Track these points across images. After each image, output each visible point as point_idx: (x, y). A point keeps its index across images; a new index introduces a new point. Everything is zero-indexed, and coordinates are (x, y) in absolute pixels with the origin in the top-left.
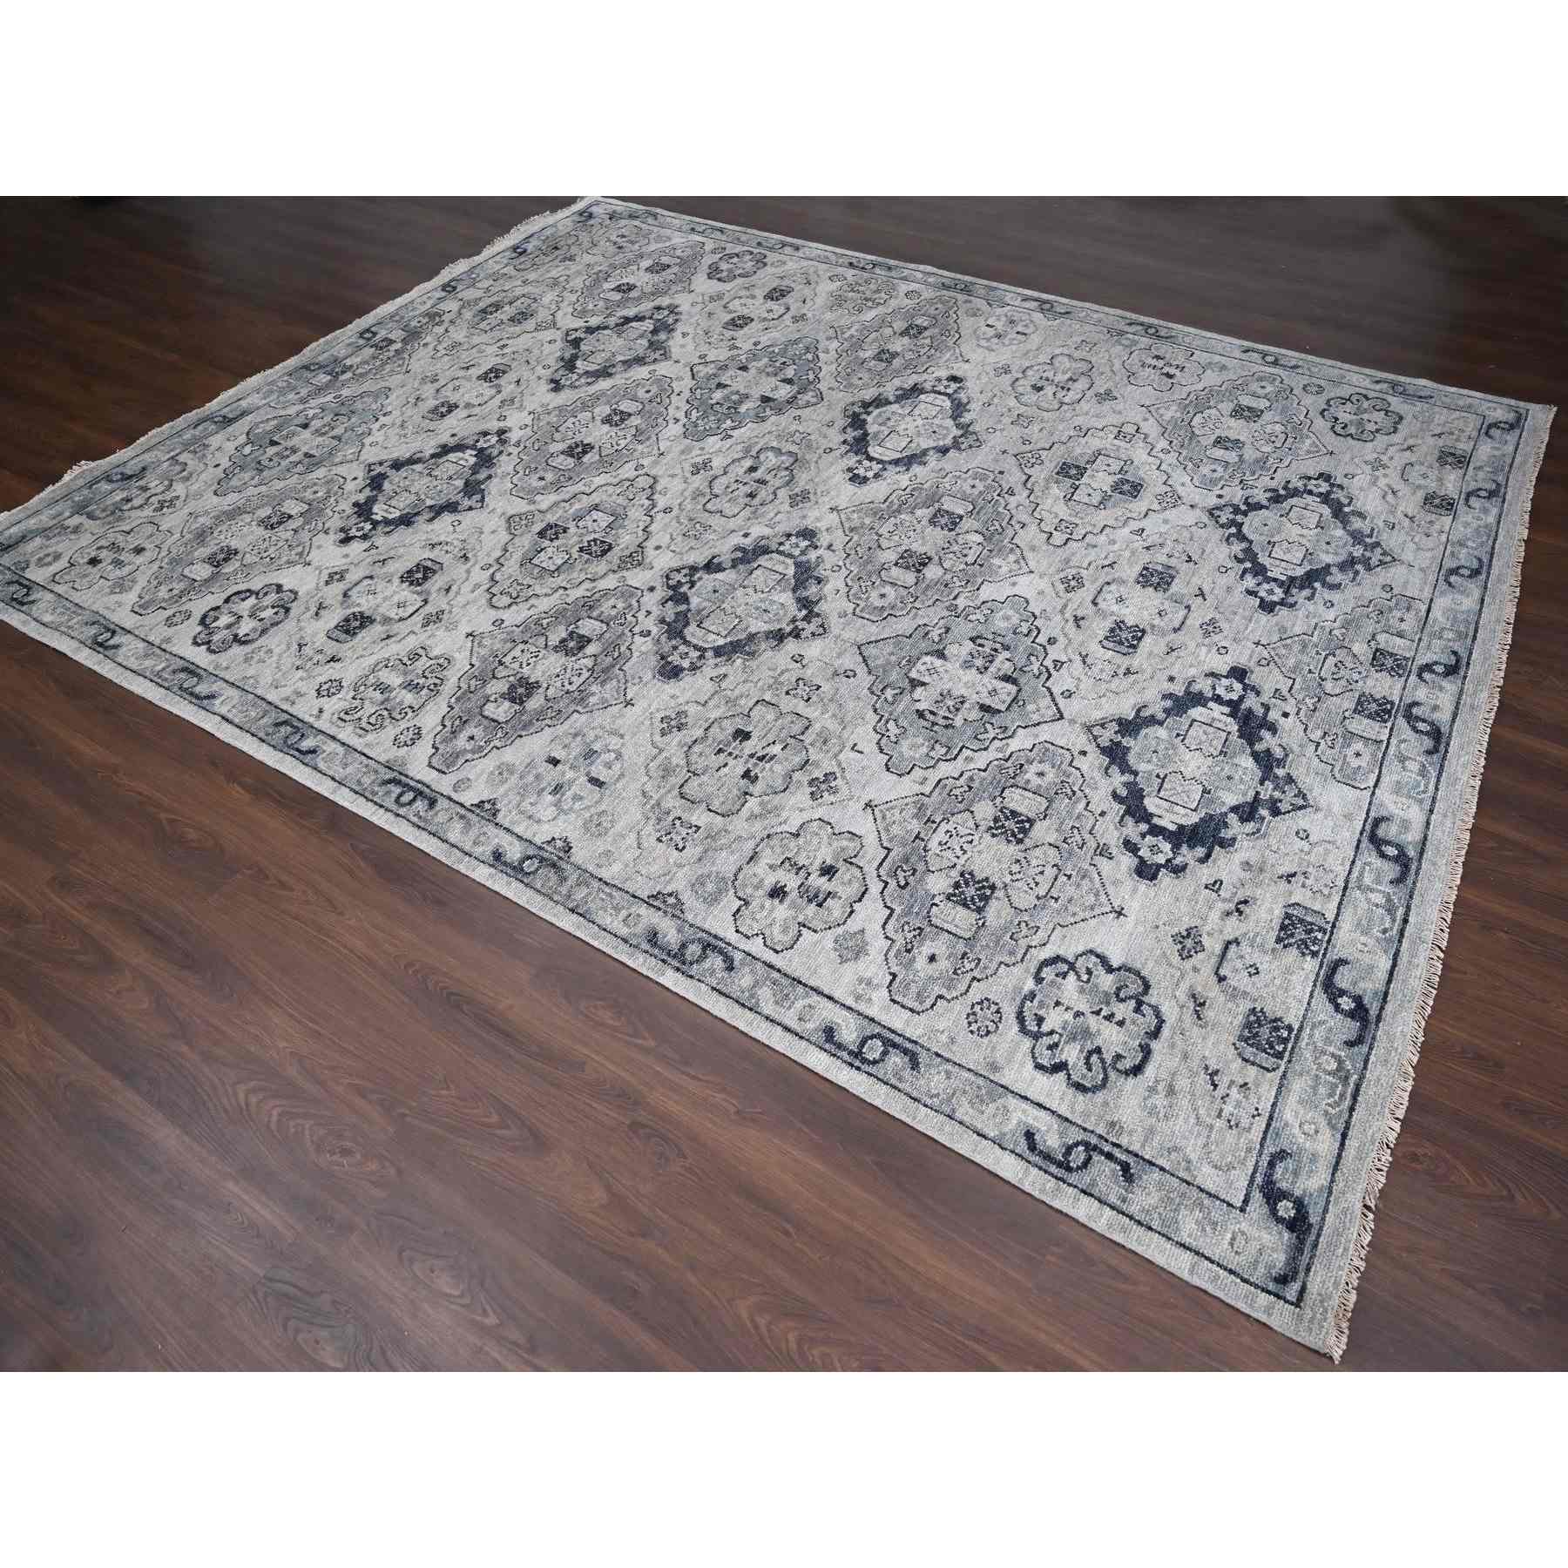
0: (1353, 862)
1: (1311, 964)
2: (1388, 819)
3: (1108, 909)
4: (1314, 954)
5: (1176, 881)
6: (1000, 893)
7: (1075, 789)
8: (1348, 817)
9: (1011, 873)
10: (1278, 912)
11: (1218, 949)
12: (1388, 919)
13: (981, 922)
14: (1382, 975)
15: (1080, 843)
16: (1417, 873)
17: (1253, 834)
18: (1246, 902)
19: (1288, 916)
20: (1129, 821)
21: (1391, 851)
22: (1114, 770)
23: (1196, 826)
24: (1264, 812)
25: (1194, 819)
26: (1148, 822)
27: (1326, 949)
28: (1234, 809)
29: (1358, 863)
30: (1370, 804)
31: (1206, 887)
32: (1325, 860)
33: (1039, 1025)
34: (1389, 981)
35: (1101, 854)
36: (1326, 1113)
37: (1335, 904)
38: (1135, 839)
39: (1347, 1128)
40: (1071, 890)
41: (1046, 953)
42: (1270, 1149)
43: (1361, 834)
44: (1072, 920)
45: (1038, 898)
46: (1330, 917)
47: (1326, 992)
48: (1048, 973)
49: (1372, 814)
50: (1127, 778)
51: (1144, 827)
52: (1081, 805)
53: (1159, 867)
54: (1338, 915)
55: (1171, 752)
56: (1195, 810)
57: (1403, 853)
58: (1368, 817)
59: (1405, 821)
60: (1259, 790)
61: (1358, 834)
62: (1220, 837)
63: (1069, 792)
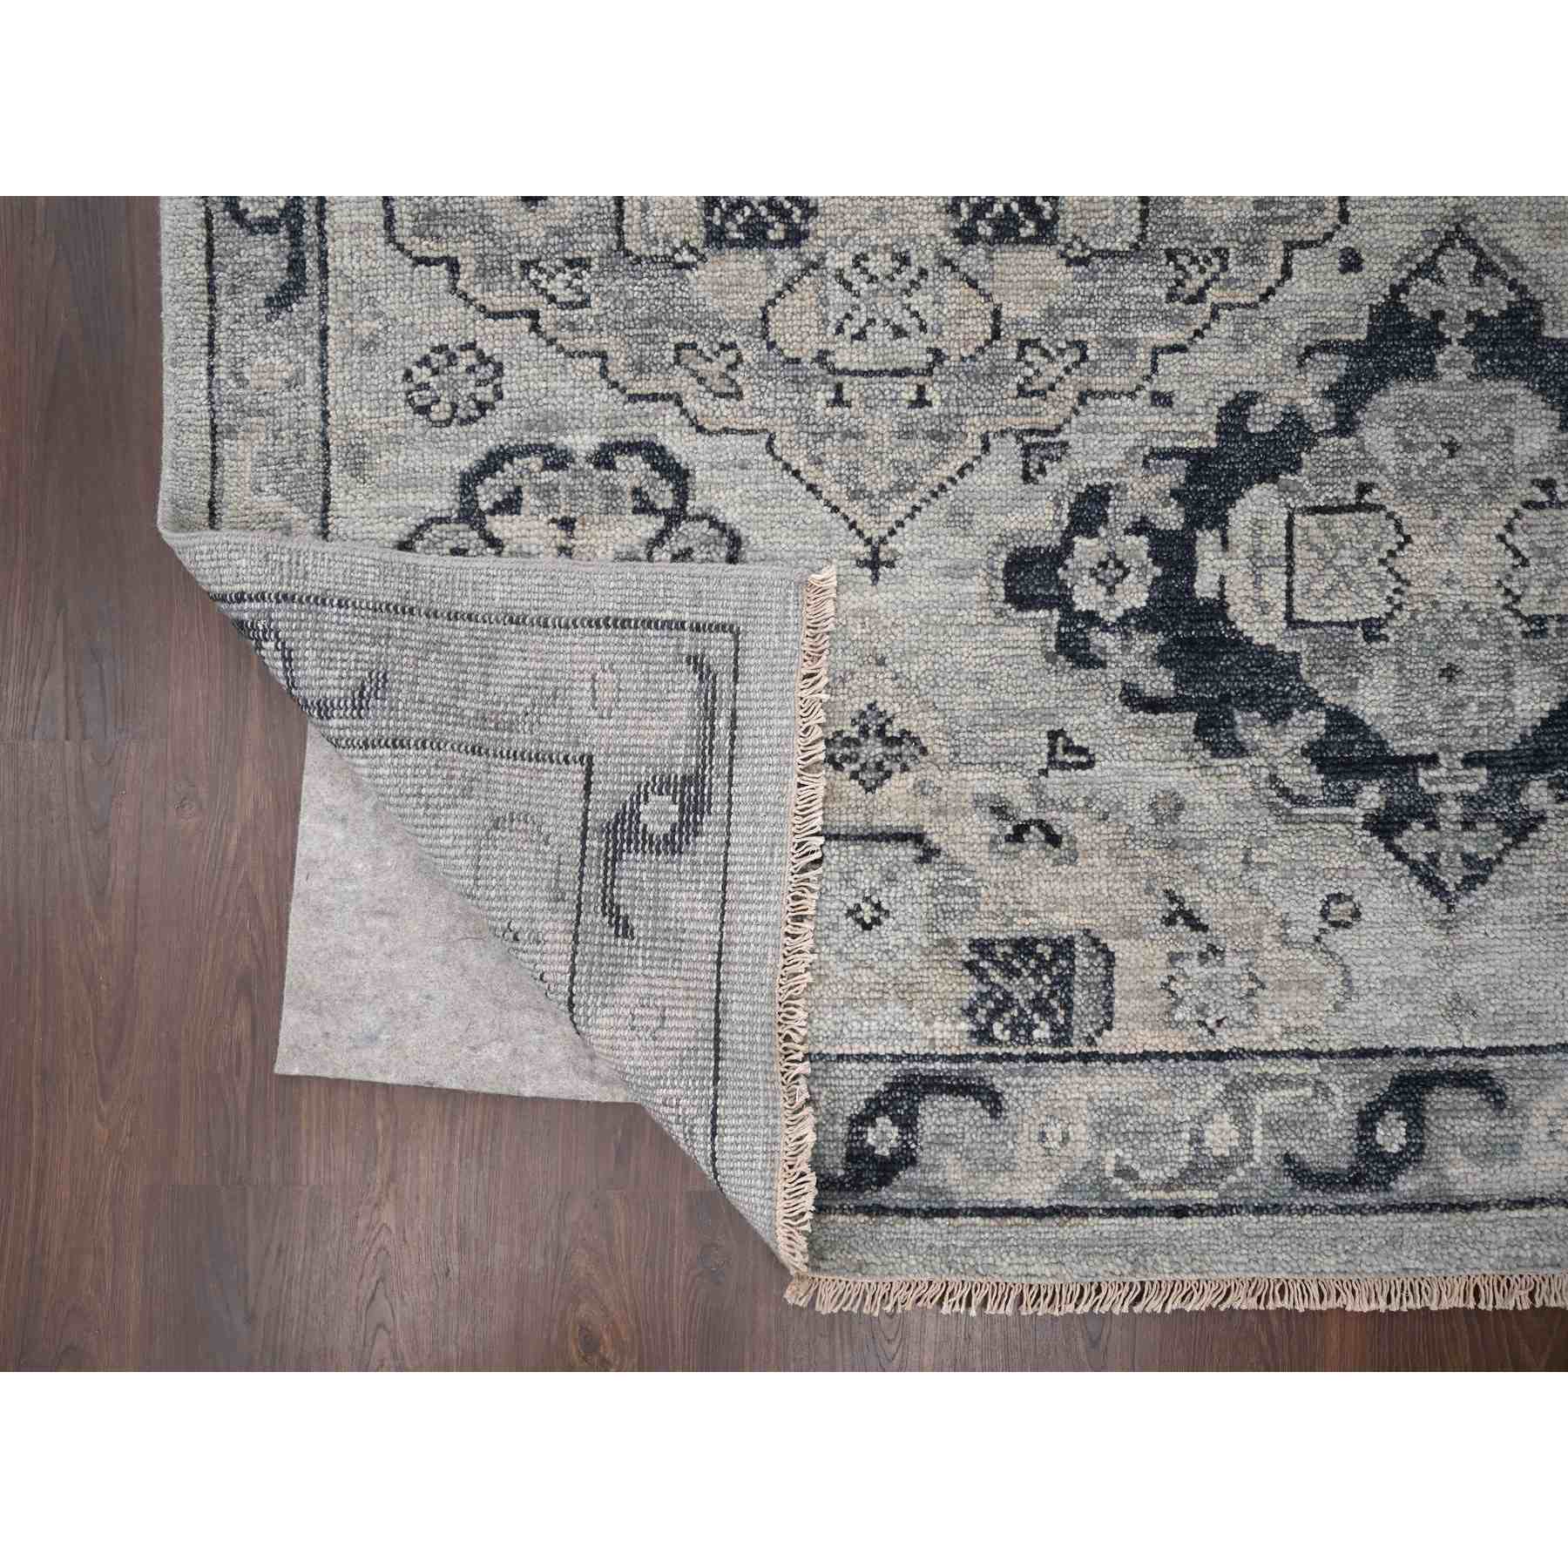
0: (1309, 1055)
1: (951, 1034)
2: (1500, 1105)
3: (875, 531)
4: (983, 1035)
5: (1036, 660)
6: (786, 262)
7: (1213, 295)
8: (1459, 1007)
9: (858, 260)
10: (1064, 922)
11: (897, 820)
12: (1170, 1171)
13: (685, 256)
14: (998, 1192)
15: (1038, 384)
16: (1342, 1210)
17: (1285, 792)
18: (1054, 839)
19: (1064, 948)
20: (1174, 474)
21: (1391, 1135)
22: (1332, 369)
23: (1240, 644)
24: (1371, 796)
25: (1263, 630)
26: (1193, 523)
27: (1010, 1058)
28: (1343, 720)
29: (1312, 1068)
30: (1531, 1049)
31: (1053, 735)
32: (1282, 986)
33: (498, 508)
34: (987, 1212)
35: (1027, 450)
37: (1154, 1043)
38: (1120, 512)
40: (883, 423)
41: (680, 444)
43: (1415, 1052)
44: (799, 462)
45: (822, 357)
46: (1110, 1042)
47: (892, 1087)
48: (632, 471)
49: (1497, 1064)
50: (1318, 411)
51: (1171, 518)
52: (1162, 335)
53: (1063, 601)
54: (1124, 1058)
55: (1470, 489)
56: (1292, 621)
57: (1395, 1165)
58: (1483, 1054)
59: (1513, 1148)
60: (1442, 761)
61: (1414, 1043)
62: (1230, 716)
63: (1191, 287)
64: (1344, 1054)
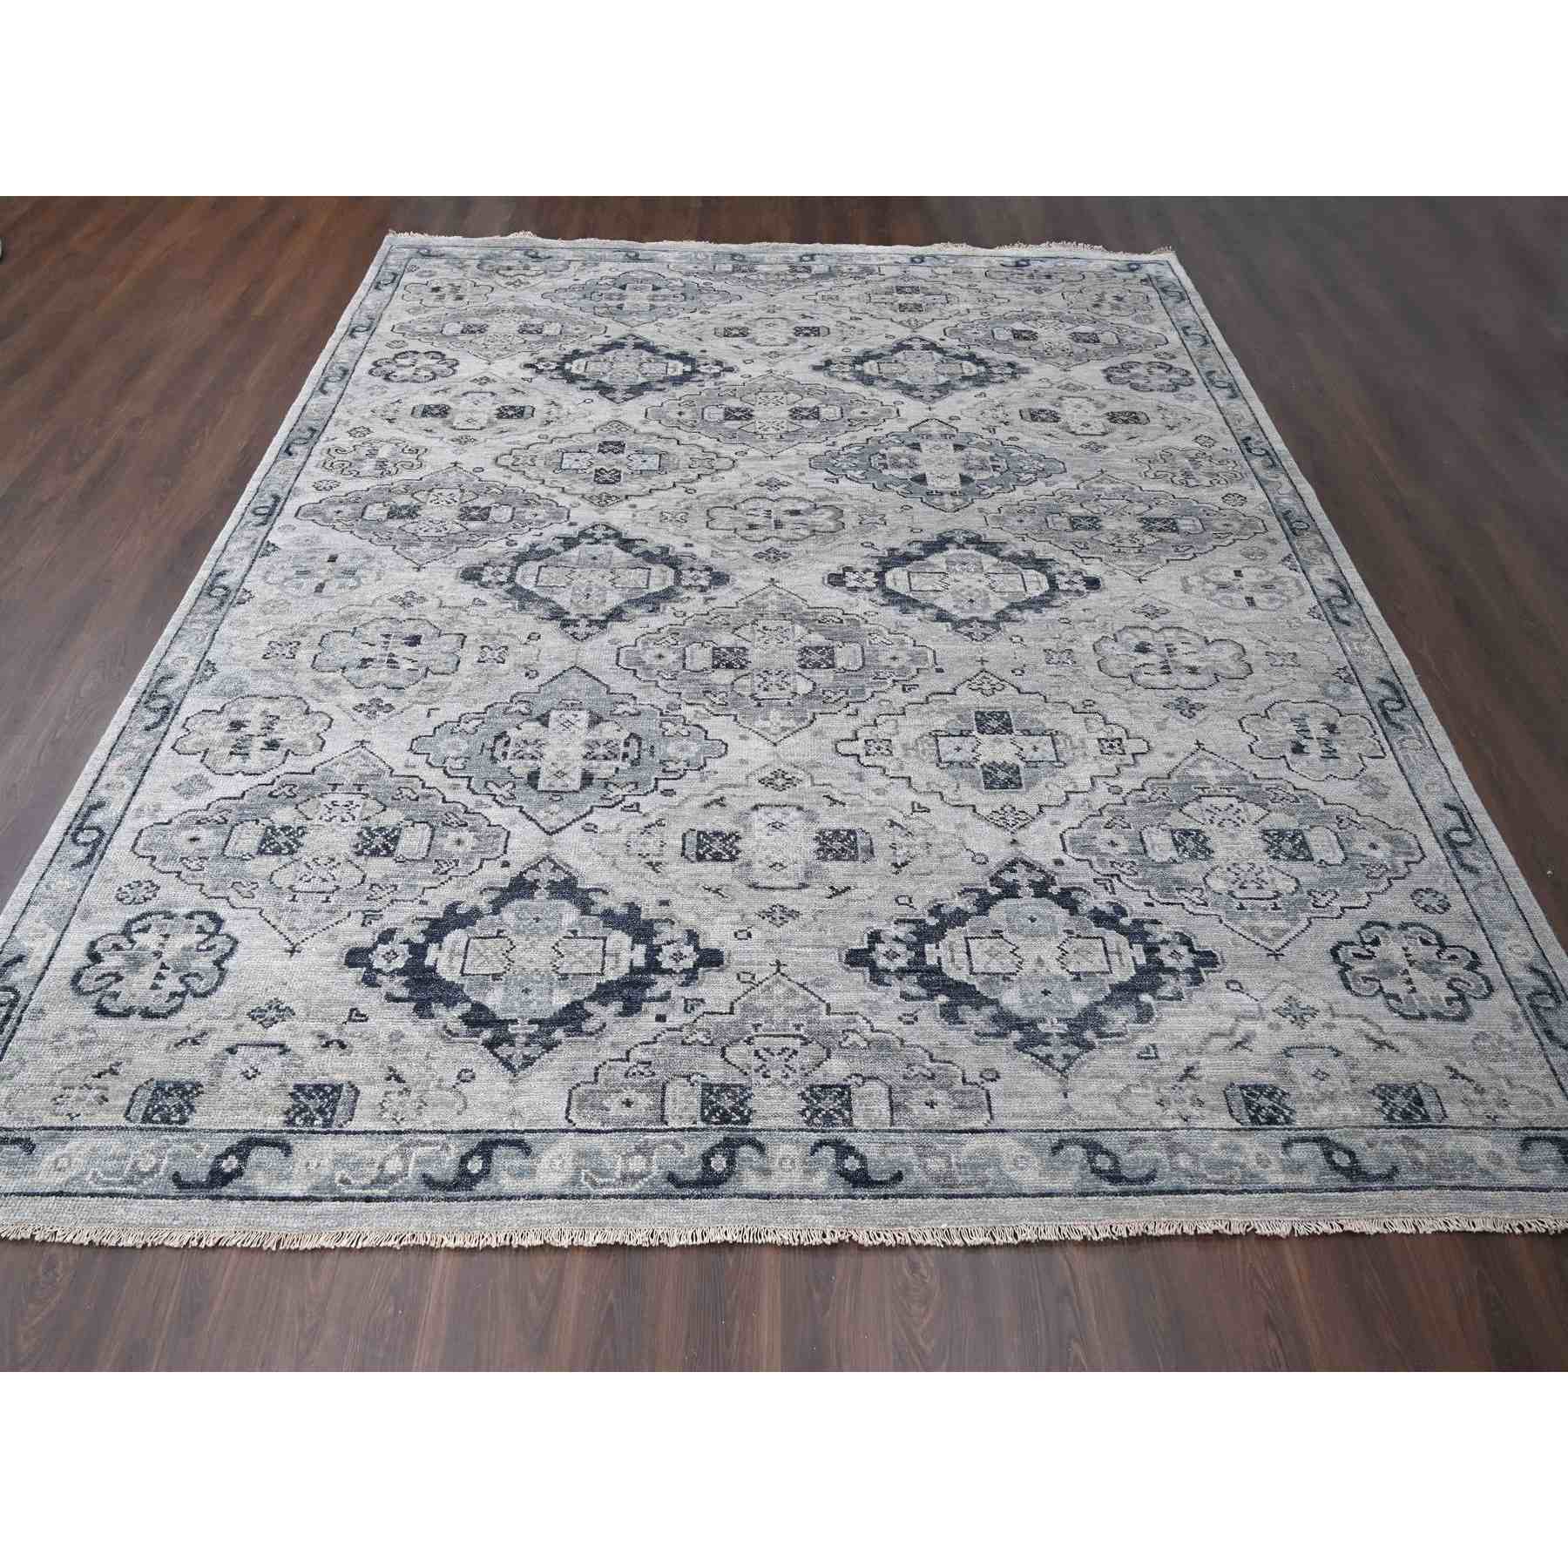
0: (442, 1132)
1: (275, 1121)
2: (528, 1154)
3: (295, 941)
4: (291, 1122)
5: (351, 983)
6: (286, 859)
7: (450, 873)
8: (514, 1113)
9: (314, 860)
10: (339, 1078)
11: (275, 1040)
12: (366, 1181)
14: (281, 1189)
15: (376, 897)
16: (448, 1199)
17: (449, 1032)
18: (342, 1045)
19: (337, 1089)
20: (424, 926)
21: (475, 1166)
22: (493, 895)
23: (440, 981)
24: (487, 1034)
25: (450, 976)
26: (428, 941)
27: (301, 1132)
28: (478, 1007)
29: (441, 1138)
30: (544, 1131)
31: (352, 1010)
32: (435, 1105)
33: (139, 931)
34: (272, 1199)
35: (366, 917)
36: (84, 1174)
37: (370, 1126)
38: (398, 937)
39: (69, 1195)
40: (309, 907)
41: (222, 910)
42: (34, 1137)
43: (491, 1131)
44: (271, 918)
45: (291, 887)
46: (351, 1126)
47: (240, 1143)
48: (201, 920)
49: (529, 1136)
50: (487, 908)
51: (420, 939)
52: (427, 884)
53: (368, 965)
54: (355, 1133)
55: (543, 932)
56: (463, 974)
57: (475, 1179)
58: (523, 1132)
59: (532, 1172)
60: (519, 1022)
61: (490, 1128)
62: (430, 1005)
63: (444, 869)
64: (459, 1132)
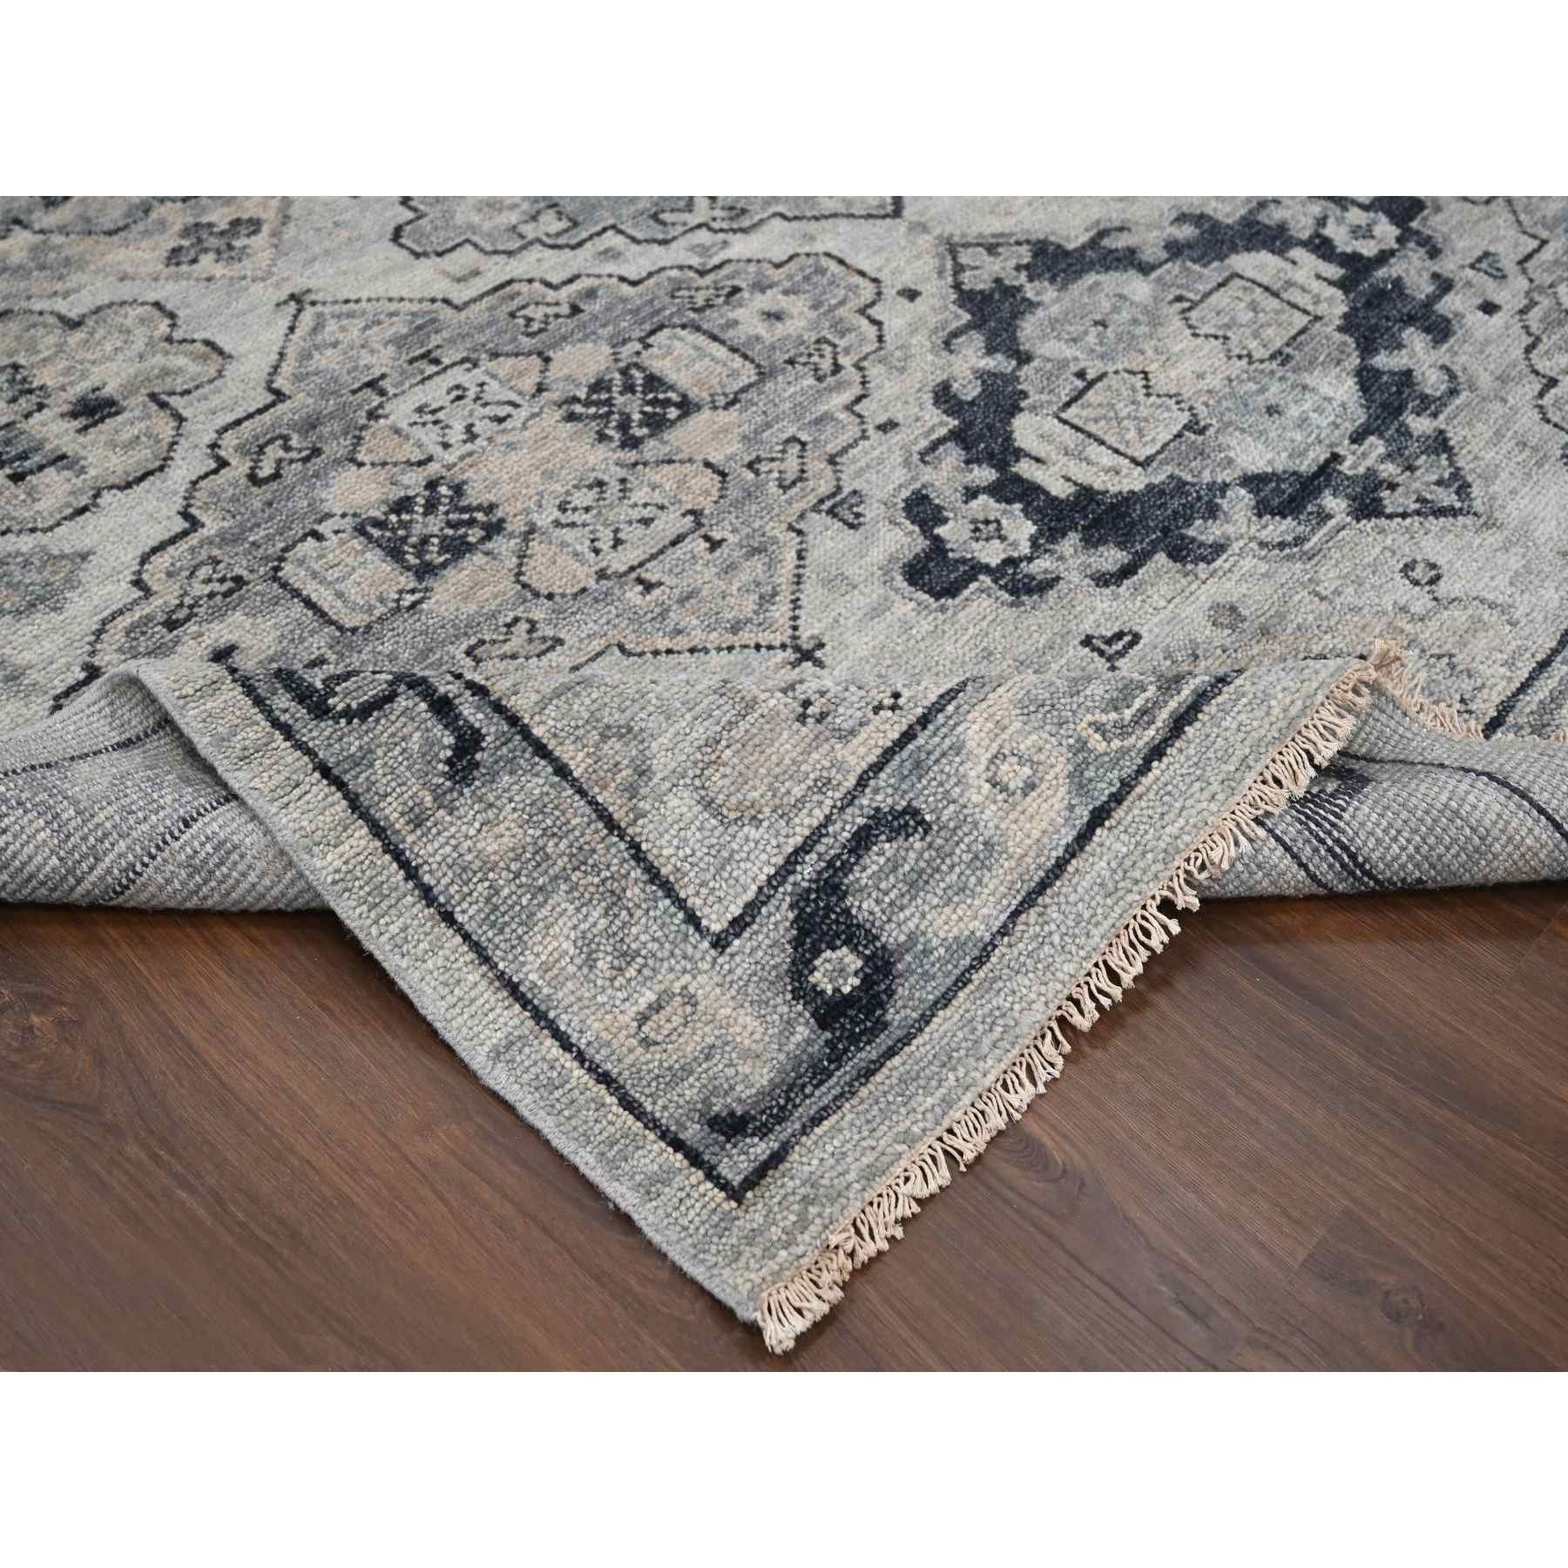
0: (1544, 665)
3: (781, 638)
5: (1006, 613)
7: (846, 362)
9: (562, 508)
13: (409, 599)
15: (790, 476)
17: (1282, 545)
20: (952, 455)
22: (973, 341)
23: (1129, 499)
24: (1334, 503)
25: (1135, 481)
26: (1002, 466)
28: (1253, 482)
31: (1087, 642)
32: (1461, 643)
35: (832, 512)
38: (946, 496)
40: (704, 574)
44: (663, 643)
45: (602, 575)
50: (999, 363)
51: (985, 474)
52: (841, 399)
53: (976, 569)
55: (1142, 330)
56: (1143, 463)
60: (1342, 453)
62: (1183, 537)
63: (826, 365)
